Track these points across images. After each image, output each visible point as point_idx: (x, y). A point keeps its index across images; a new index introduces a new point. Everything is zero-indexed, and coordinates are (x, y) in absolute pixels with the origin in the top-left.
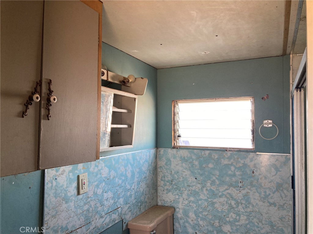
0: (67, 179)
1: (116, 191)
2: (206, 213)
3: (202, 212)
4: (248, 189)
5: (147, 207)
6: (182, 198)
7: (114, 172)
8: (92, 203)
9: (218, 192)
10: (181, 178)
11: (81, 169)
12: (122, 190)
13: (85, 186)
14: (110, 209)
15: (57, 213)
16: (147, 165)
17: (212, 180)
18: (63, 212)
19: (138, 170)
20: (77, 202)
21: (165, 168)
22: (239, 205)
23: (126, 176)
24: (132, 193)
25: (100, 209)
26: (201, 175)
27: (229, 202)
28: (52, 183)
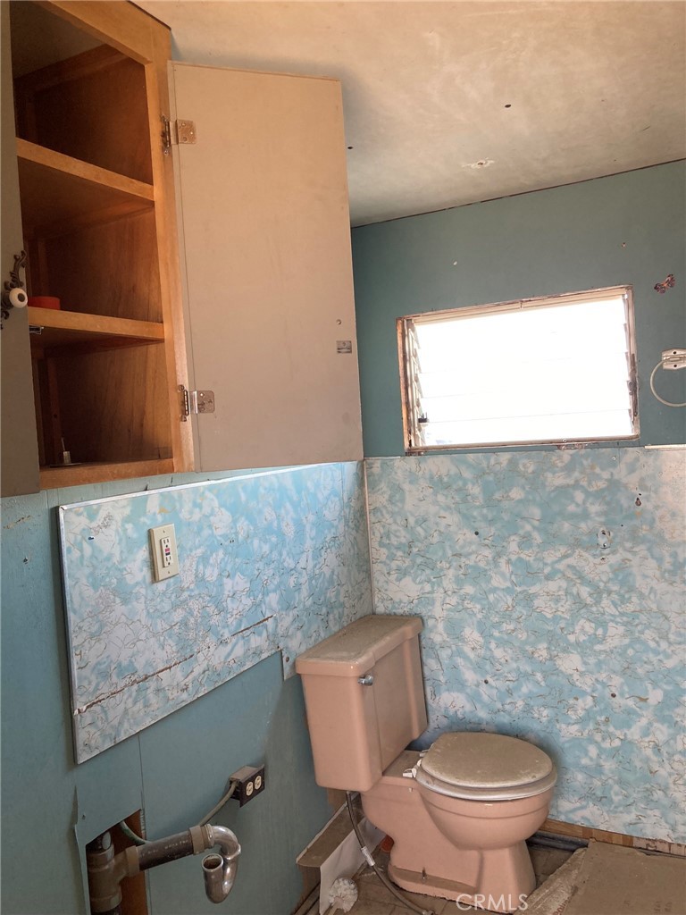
0: (121, 540)
1: (257, 573)
2: (511, 627)
3: (500, 623)
4: (625, 550)
5: (345, 619)
6: (442, 590)
7: (247, 522)
8: (195, 605)
9: (541, 565)
10: (435, 534)
11: (154, 514)
12: (272, 572)
13: (172, 559)
14: (244, 620)
15: (101, 627)
16: (338, 503)
17: (521, 532)
18: (120, 625)
19: (312, 518)
20: (152, 600)
21: (388, 512)
22: (601, 597)
23: (281, 534)
24: (302, 580)
25: (215, 620)
26: (491, 522)
27: (574, 591)
28: (81, 550)
